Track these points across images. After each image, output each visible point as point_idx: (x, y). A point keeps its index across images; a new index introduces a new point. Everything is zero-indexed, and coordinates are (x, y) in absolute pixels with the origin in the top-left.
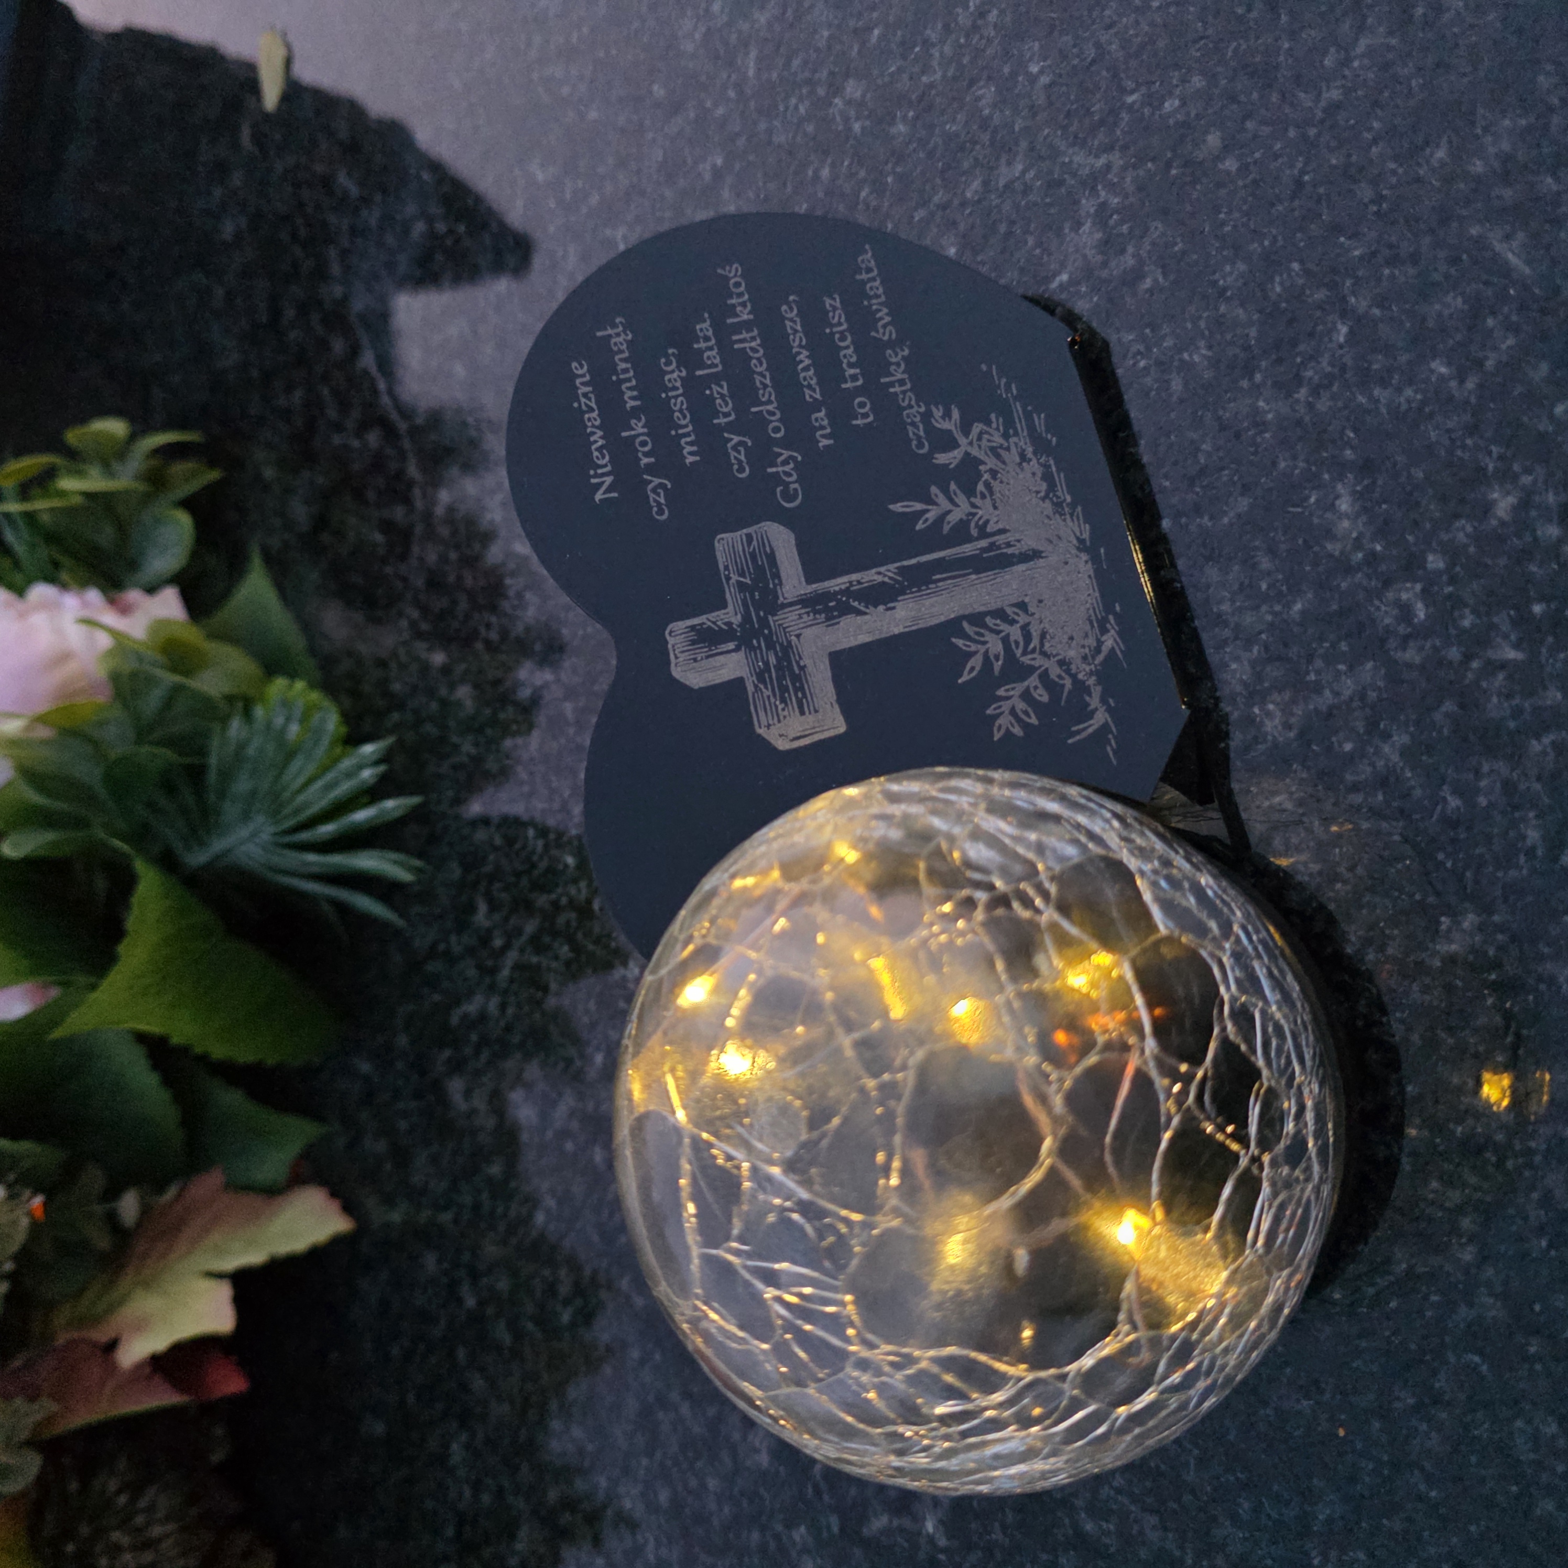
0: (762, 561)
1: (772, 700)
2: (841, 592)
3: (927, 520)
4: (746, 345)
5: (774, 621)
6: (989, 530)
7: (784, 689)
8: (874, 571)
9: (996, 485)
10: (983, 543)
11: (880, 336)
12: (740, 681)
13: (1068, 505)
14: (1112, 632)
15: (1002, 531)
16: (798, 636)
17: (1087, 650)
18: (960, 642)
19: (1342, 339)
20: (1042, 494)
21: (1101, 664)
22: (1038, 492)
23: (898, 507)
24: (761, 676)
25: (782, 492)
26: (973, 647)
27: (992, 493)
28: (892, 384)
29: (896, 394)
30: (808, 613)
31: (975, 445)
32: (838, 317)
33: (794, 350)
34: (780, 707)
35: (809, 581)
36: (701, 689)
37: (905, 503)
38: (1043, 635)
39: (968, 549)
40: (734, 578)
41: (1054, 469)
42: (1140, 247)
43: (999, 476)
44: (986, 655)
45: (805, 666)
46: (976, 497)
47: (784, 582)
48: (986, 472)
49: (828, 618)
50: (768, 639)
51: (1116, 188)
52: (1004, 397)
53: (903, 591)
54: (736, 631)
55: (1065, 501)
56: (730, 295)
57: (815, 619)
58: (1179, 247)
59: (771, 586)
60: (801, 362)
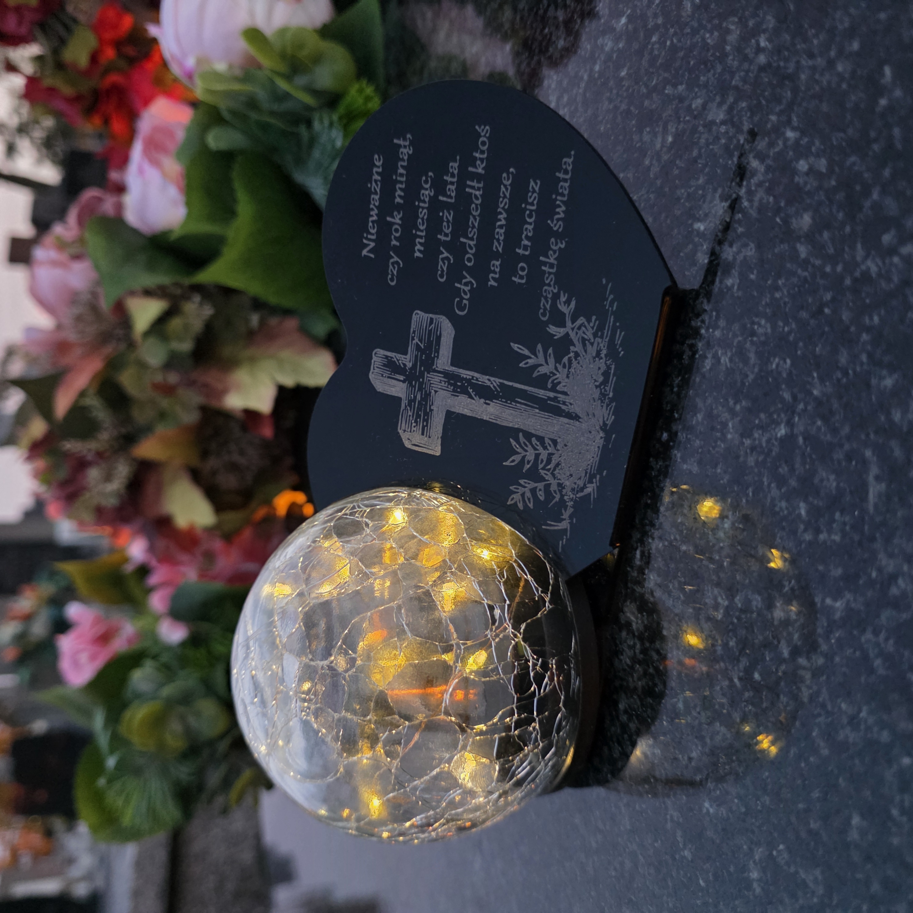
0: (433, 338)
1: (411, 418)
2: (467, 380)
3: (527, 363)
4: (473, 191)
5: (427, 377)
6: (558, 388)
7: (418, 416)
8: (488, 377)
9: (574, 363)
10: (552, 395)
11: (552, 225)
12: (400, 399)
13: (609, 398)
14: (594, 485)
15: (565, 393)
16: (436, 392)
17: (576, 486)
18: (513, 443)
19: (779, 435)
20: (597, 384)
21: (580, 498)
22: (595, 381)
23: (515, 346)
24: (411, 402)
25: (458, 301)
26: (519, 450)
27: (570, 368)
28: (545, 264)
29: (545, 271)
30: (445, 382)
31: (575, 330)
32: (533, 198)
33: (499, 210)
34: (414, 424)
35: (452, 364)
36: (380, 392)
37: (520, 346)
38: (558, 465)
39: (541, 393)
40: (416, 340)
41: (612, 371)
42: (739, 252)
43: (579, 358)
44: (524, 457)
45: (433, 410)
46: (560, 364)
47: (440, 357)
48: (573, 352)
49: (454, 391)
50: (421, 384)
51: (750, 193)
52: (607, 308)
53: (497, 397)
54: (407, 370)
55: (608, 395)
56: (477, 149)
57: (447, 387)
58: (752, 277)
59: (433, 356)
60: (500, 220)
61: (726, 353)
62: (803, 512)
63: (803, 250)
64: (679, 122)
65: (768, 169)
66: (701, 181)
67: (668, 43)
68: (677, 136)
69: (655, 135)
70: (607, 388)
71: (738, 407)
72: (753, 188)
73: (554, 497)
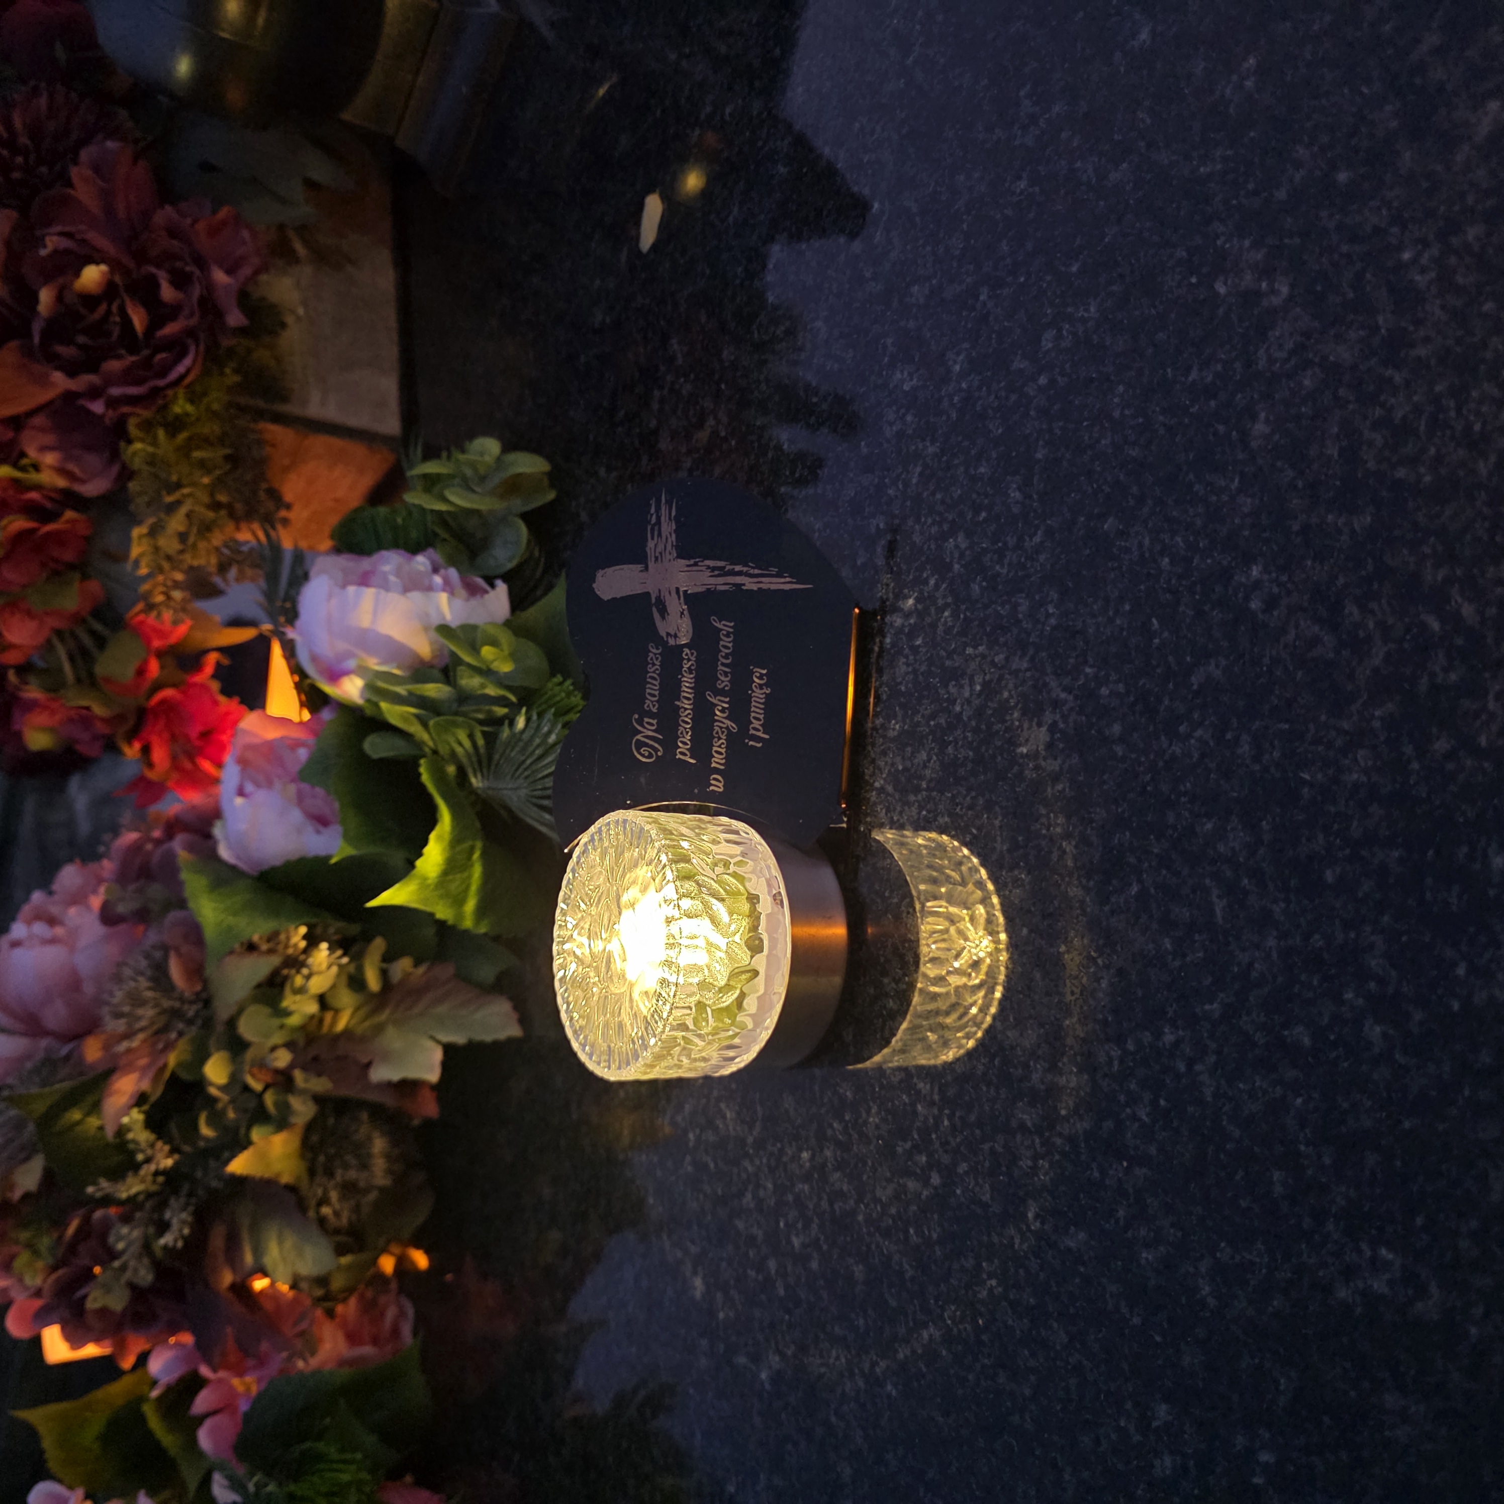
19: (1133, 893)
42: (1064, 763)
51: (1064, 717)
58: (1081, 778)
61: (1070, 843)
62: (1169, 946)
63: (1119, 750)
64: (985, 674)
65: (1076, 697)
66: (1016, 715)
67: (962, 616)
68: (986, 685)
69: (962, 687)
71: (1091, 883)
72: (1066, 713)
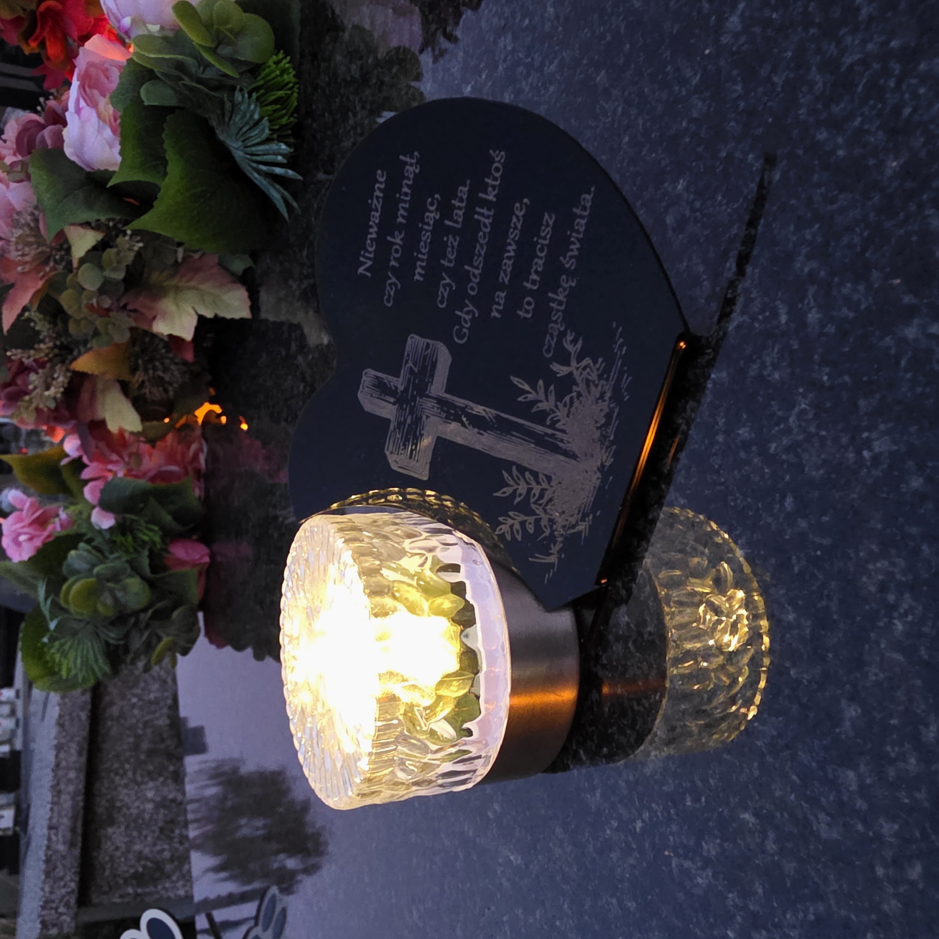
0: (428, 364)
1: (399, 441)
2: (459, 407)
3: (527, 397)
4: (482, 219)
5: (419, 401)
6: (557, 426)
7: (407, 439)
8: (483, 407)
9: (576, 403)
10: (550, 431)
11: (564, 262)
12: (388, 421)
13: (609, 441)
14: (587, 523)
15: (563, 431)
16: (428, 417)
17: (568, 523)
18: (506, 475)
20: (599, 425)
21: (571, 534)
22: (596, 422)
23: (515, 380)
24: (400, 425)
25: (457, 329)
26: (511, 482)
27: (571, 407)
28: (554, 300)
29: (553, 308)
30: (438, 408)
31: (580, 370)
32: (546, 232)
33: (509, 241)
34: (402, 447)
35: (448, 390)
36: (368, 412)
37: (520, 380)
38: (551, 500)
39: (539, 429)
40: (410, 364)
41: (615, 414)
43: (581, 398)
44: (515, 490)
45: (423, 435)
46: (561, 402)
47: (434, 382)
48: (576, 391)
49: (447, 418)
50: (412, 408)
52: (615, 351)
53: (492, 428)
54: (398, 393)
55: (609, 437)
56: (489, 174)
57: (440, 413)
59: (426, 380)
60: (509, 251)
70: (609, 431)
73: (544, 532)
